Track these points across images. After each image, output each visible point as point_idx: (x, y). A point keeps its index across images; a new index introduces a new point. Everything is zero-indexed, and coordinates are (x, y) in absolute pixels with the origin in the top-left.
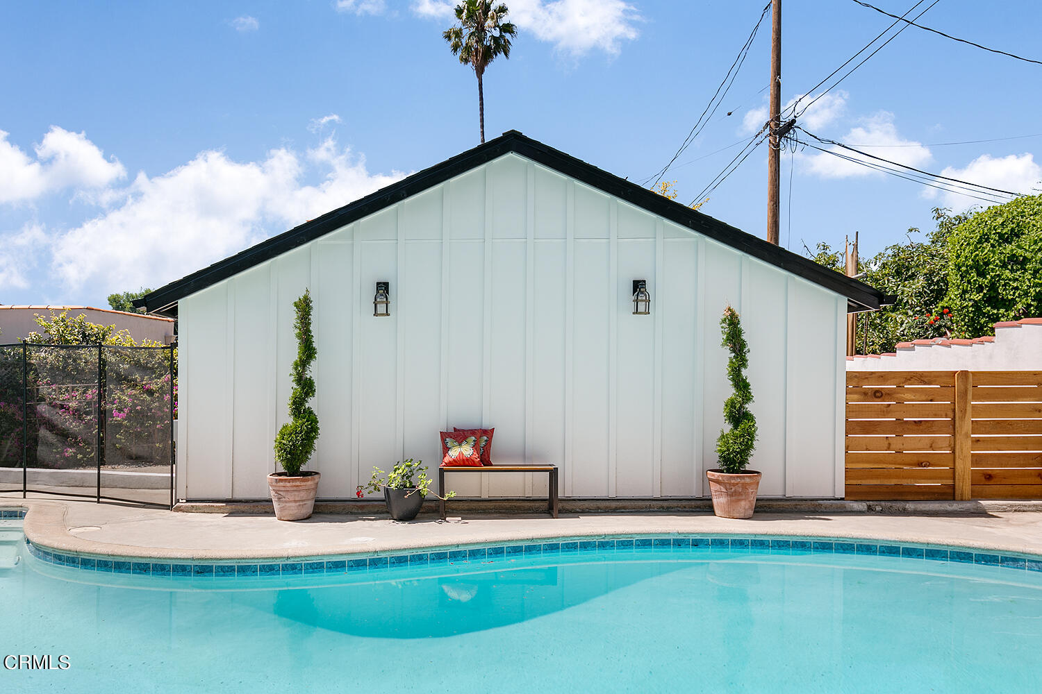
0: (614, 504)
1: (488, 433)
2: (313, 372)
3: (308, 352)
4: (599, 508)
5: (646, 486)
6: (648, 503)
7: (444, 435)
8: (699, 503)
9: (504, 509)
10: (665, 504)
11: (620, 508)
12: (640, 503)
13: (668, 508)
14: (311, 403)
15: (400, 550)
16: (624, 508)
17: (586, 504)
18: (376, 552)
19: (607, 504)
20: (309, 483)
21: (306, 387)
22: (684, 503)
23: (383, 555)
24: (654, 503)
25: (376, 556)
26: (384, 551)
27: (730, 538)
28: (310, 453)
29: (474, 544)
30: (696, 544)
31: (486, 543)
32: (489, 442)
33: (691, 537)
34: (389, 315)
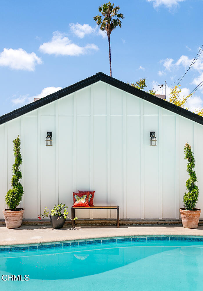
0: (143, 222)
1: (92, 193)
2: (21, 168)
3: (19, 160)
4: (137, 223)
5: (157, 215)
6: (157, 221)
7: (74, 194)
8: (177, 221)
9: (98, 224)
10: (164, 222)
11: (145, 224)
12: (154, 222)
13: (165, 223)
14: (20, 181)
15: (50, 242)
16: (147, 223)
17: (132, 222)
18: (41, 243)
19: (141, 222)
20: (19, 213)
21: (18, 175)
22: (171, 222)
23: (44, 244)
24: (159, 221)
25: (41, 245)
26: (44, 243)
27: (185, 237)
28: (20, 201)
29: (81, 240)
30: (172, 239)
31: (86, 239)
32: (92, 197)
33: (170, 237)
34: (52, 145)
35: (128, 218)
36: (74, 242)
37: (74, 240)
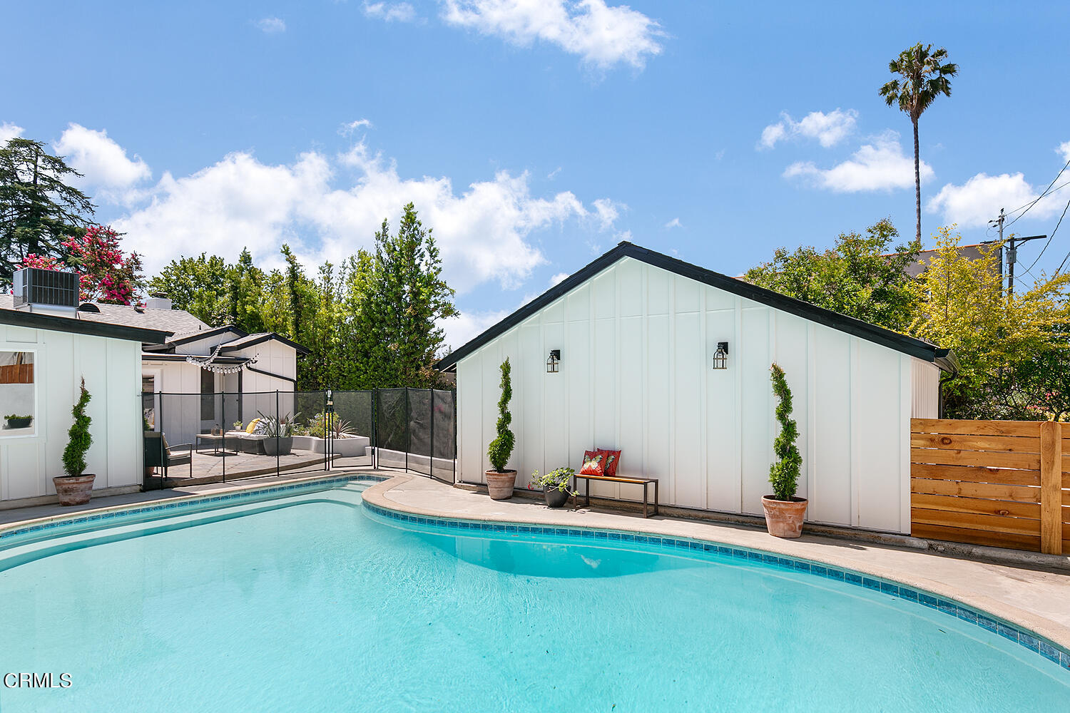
0: (701, 514)
1: (617, 454)
2: (510, 406)
3: (508, 395)
4: (690, 516)
5: (732, 505)
6: (728, 517)
7: (587, 453)
9: (625, 507)
10: (741, 519)
11: (706, 518)
12: (722, 516)
13: (743, 522)
14: (510, 427)
15: (499, 521)
16: (709, 518)
17: (682, 512)
18: (485, 520)
19: (696, 513)
21: (507, 418)
22: (756, 520)
23: (490, 523)
24: (732, 517)
25: (485, 523)
26: (490, 521)
27: (733, 548)
30: (708, 548)
32: (616, 461)
33: (704, 543)
35: (679, 504)
36: (535, 526)
37: (535, 524)
